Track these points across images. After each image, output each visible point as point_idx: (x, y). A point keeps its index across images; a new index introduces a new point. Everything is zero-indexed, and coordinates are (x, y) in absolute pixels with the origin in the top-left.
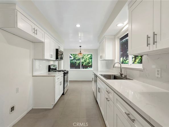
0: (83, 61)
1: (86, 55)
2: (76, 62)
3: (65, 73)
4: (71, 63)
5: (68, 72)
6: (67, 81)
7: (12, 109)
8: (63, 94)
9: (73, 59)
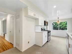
0: (61, 26)
1: (63, 23)
2: (56, 27)
3: (49, 32)
4: (54, 27)
5: (50, 31)
6: (50, 36)
7: (29, 42)
8: (47, 41)
9: (55, 25)
